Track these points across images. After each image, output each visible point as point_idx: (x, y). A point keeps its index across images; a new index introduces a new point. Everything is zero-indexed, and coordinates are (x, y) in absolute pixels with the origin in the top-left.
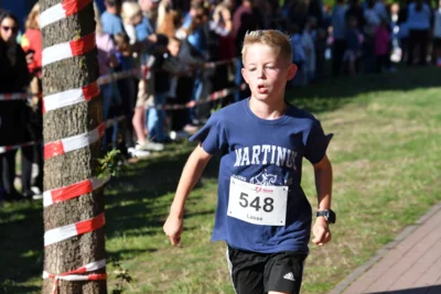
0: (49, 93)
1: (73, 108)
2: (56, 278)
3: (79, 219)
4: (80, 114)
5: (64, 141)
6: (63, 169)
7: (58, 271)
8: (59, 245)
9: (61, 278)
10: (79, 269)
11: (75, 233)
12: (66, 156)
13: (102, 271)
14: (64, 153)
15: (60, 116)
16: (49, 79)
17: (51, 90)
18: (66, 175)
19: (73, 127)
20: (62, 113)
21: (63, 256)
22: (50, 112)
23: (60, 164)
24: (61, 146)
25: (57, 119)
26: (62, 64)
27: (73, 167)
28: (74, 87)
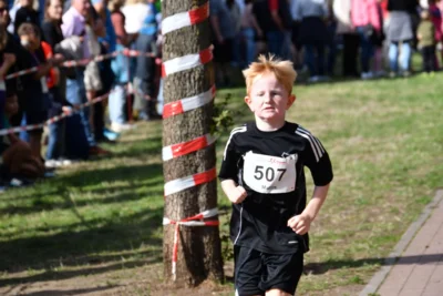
0: (169, 58)
1: (191, 71)
2: (178, 223)
3: (196, 172)
4: (197, 77)
5: (183, 101)
6: (182, 126)
7: (179, 218)
8: (180, 194)
9: (182, 223)
10: (197, 216)
11: (193, 184)
12: (185, 114)
13: (215, 218)
14: (182, 112)
15: (179, 79)
16: (170, 46)
17: (172, 55)
18: (184, 132)
19: (191, 89)
20: (181, 76)
21: (183, 205)
22: (170, 76)
23: (179, 122)
24: (180, 106)
25: (177, 82)
26: (181, 32)
27: (191, 124)
28: (192, 53)
